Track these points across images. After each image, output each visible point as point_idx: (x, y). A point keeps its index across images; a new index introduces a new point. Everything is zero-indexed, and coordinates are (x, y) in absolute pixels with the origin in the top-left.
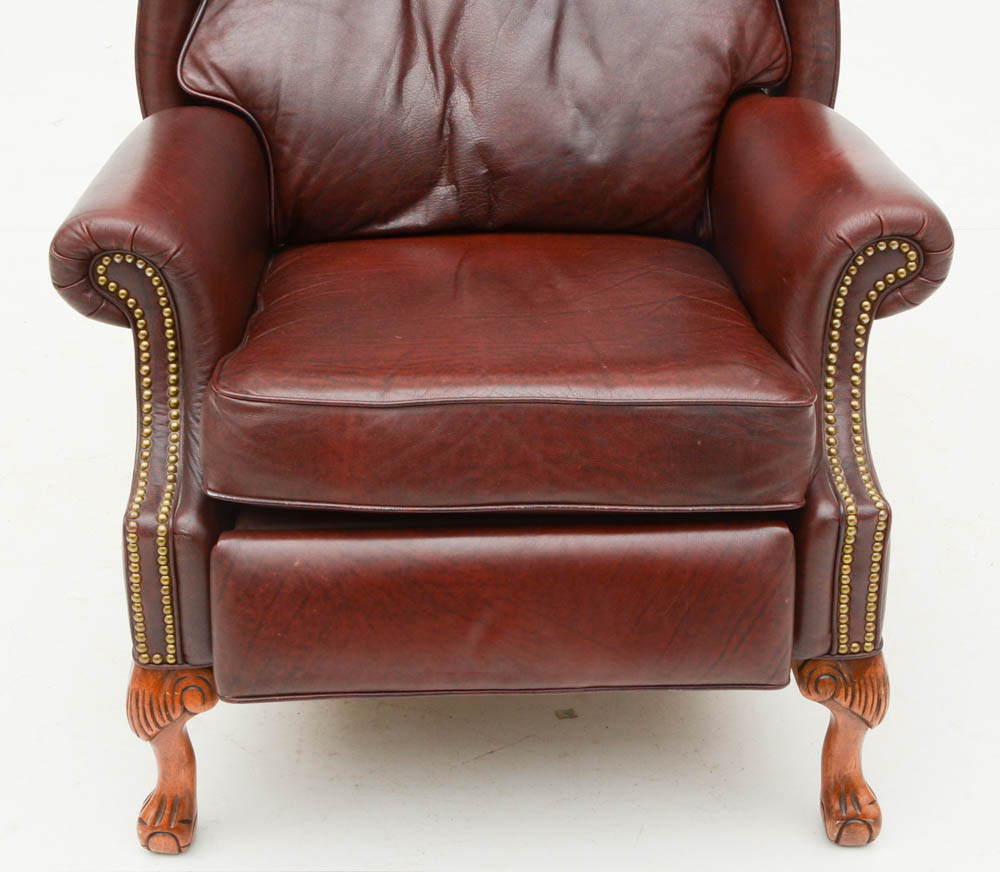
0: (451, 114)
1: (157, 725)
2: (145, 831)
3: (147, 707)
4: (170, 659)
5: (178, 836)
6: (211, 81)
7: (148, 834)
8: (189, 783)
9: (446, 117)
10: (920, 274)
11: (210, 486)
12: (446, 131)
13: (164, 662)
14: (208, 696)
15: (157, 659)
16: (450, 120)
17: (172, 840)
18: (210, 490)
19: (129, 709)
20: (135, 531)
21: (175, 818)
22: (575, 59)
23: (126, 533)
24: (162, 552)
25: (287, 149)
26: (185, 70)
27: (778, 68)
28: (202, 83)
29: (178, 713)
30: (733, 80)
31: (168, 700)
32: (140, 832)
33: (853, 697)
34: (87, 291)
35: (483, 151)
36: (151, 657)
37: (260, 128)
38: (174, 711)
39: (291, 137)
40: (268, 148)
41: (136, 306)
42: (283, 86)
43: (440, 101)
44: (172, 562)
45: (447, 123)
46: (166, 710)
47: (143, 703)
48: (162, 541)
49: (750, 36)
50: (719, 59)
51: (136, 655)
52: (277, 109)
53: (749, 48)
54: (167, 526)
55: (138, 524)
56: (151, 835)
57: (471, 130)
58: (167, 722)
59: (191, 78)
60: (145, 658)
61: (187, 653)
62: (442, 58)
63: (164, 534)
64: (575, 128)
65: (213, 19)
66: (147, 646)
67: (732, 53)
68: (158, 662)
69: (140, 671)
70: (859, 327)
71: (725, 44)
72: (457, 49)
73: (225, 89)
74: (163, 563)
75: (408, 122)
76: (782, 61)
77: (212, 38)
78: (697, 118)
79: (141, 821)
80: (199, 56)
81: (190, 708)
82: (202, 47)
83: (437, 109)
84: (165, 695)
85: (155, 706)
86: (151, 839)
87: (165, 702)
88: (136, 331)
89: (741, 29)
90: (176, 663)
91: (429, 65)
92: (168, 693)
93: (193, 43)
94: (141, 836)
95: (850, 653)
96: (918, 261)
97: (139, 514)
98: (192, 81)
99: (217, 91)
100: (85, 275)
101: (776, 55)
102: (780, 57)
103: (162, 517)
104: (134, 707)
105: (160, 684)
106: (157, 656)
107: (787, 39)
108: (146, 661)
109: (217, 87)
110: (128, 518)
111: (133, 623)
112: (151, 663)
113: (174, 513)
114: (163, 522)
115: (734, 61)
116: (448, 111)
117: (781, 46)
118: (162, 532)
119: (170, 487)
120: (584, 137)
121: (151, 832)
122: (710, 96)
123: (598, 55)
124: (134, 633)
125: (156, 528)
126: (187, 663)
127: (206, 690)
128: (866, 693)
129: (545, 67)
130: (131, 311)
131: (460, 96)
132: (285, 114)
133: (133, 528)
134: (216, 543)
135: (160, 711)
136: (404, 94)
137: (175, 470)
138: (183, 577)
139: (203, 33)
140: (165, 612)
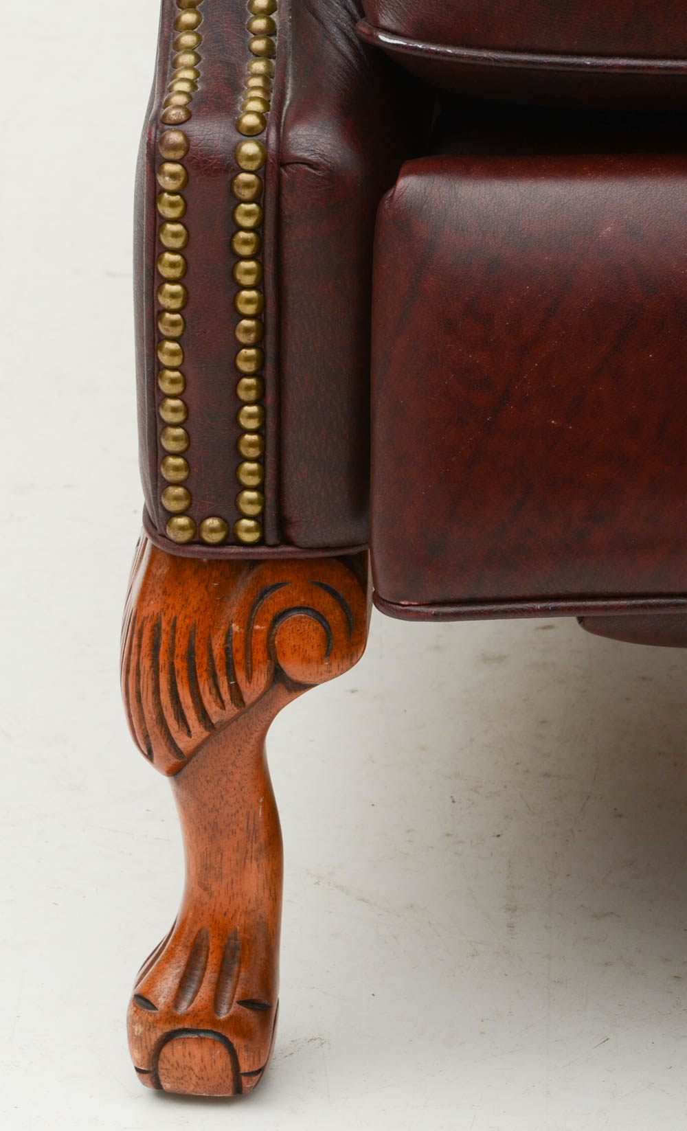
1: (204, 716)
2: (150, 1027)
3: (179, 664)
4: (247, 530)
5: (236, 1042)
7: (158, 1034)
8: (267, 903)
11: (386, 21)
13: (231, 539)
14: (340, 635)
15: (213, 530)
17: (220, 1052)
18: (387, 31)
19: (130, 670)
20: (179, 154)
21: (227, 995)
23: (153, 158)
24: (246, 215)
29: (261, 679)
31: (237, 644)
32: (139, 1029)
36: (196, 525)
38: (249, 678)
44: (269, 249)
46: (231, 675)
47: (171, 651)
48: (247, 185)
51: (156, 521)
54: (264, 146)
55: (187, 138)
56: (168, 1038)
58: (231, 710)
60: (182, 528)
61: (292, 512)
63: (253, 165)
66: (189, 495)
68: (217, 537)
69: (163, 570)
74: (246, 250)
79: (142, 1001)
81: (293, 669)
84: (228, 633)
85: (201, 661)
86: (167, 1050)
87: (227, 651)
90: (261, 542)
92: (235, 627)
94: (135, 1040)
97: (189, 116)
103: (250, 120)
104: (146, 664)
105: (219, 597)
106: (213, 522)
108: (185, 536)
110: (158, 123)
111: (153, 428)
112: (197, 540)
113: (274, 116)
114: (251, 133)
118: (251, 158)
119: (259, 66)
121: (168, 1028)
124: (154, 454)
125: (236, 149)
126: (286, 540)
127: (335, 616)
133: (175, 147)
134: (393, 183)
135: (214, 677)
137: (270, 31)
138: (295, 285)
140: (243, 395)
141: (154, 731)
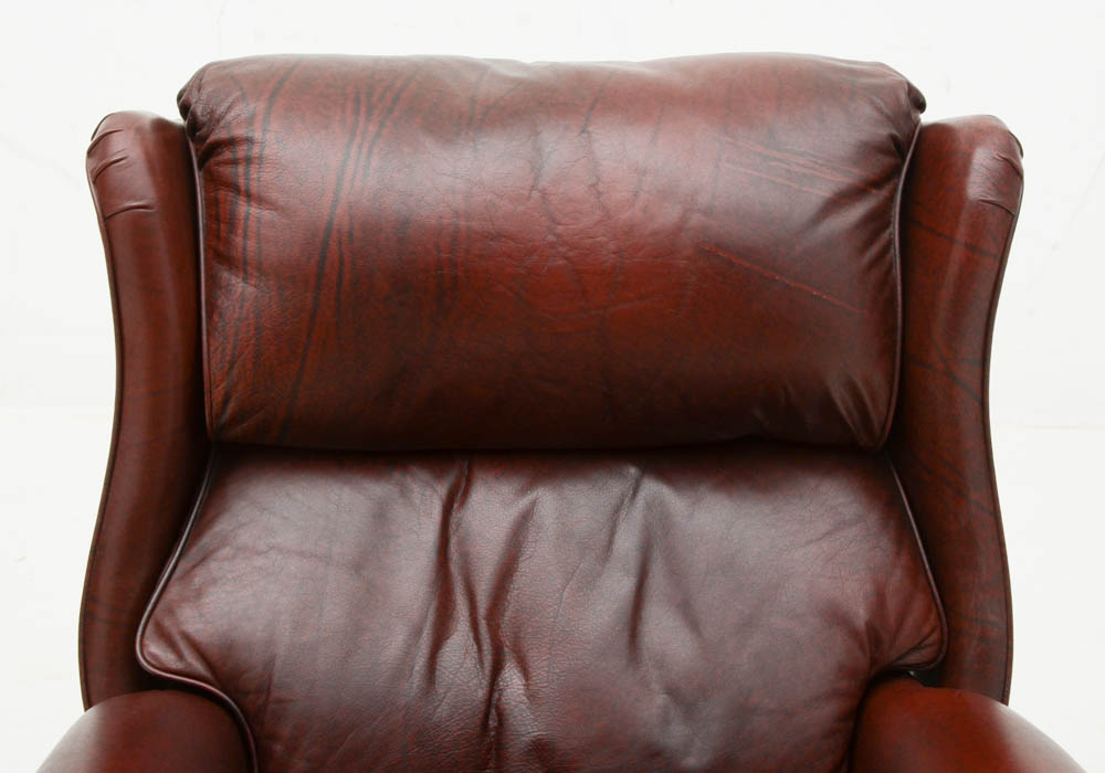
0: (499, 699)
6: (180, 656)
9: (492, 703)
12: (492, 723)
16: (497, 708)
22: (664, 630)
25: (278, 748)
26: (146, 642)
27: (930, 645)
28: (168, 658)
30: (873, 662)
35: (540, 749)
37: (243, 720)
39: (286, 730)
40: (253, 746)
42: (278, 663)
43: (485, 682)
45: (493, 711)
49: (893, 604)
50: (854, 633)
52: (269, 693)
53: (892, 620)
57: (526, 722)
59: (153, 652)
62: (489, 625)
64: (665, 721)
65: (188, 573)
67: (870, 626)
71: (861, 614)
72: (508, 614)
73: (199, 667)
75: (443, 711)
76: (934, 637)
77: (184, 600)
78: (827, 712)
80: (167, 623)
82: (171, 611)
83: (481, 693)
89: (880, 598)
91: (471, 635)
93: (160, 606)
98: (154, 656)
99: (188, 670)
101: (926, 629)
102: (932, 631)
107: (941, 609)
109: (190, 665)
115: (873, 637)
116: (496, 695)
117: (933, 616)
120: (676, 734)
122: (843, 684)
123: (694, 624)
129: (624, 639)
131: (512, 679)
132: (280, 701)
136: (437, 673)
139: (174, 592)
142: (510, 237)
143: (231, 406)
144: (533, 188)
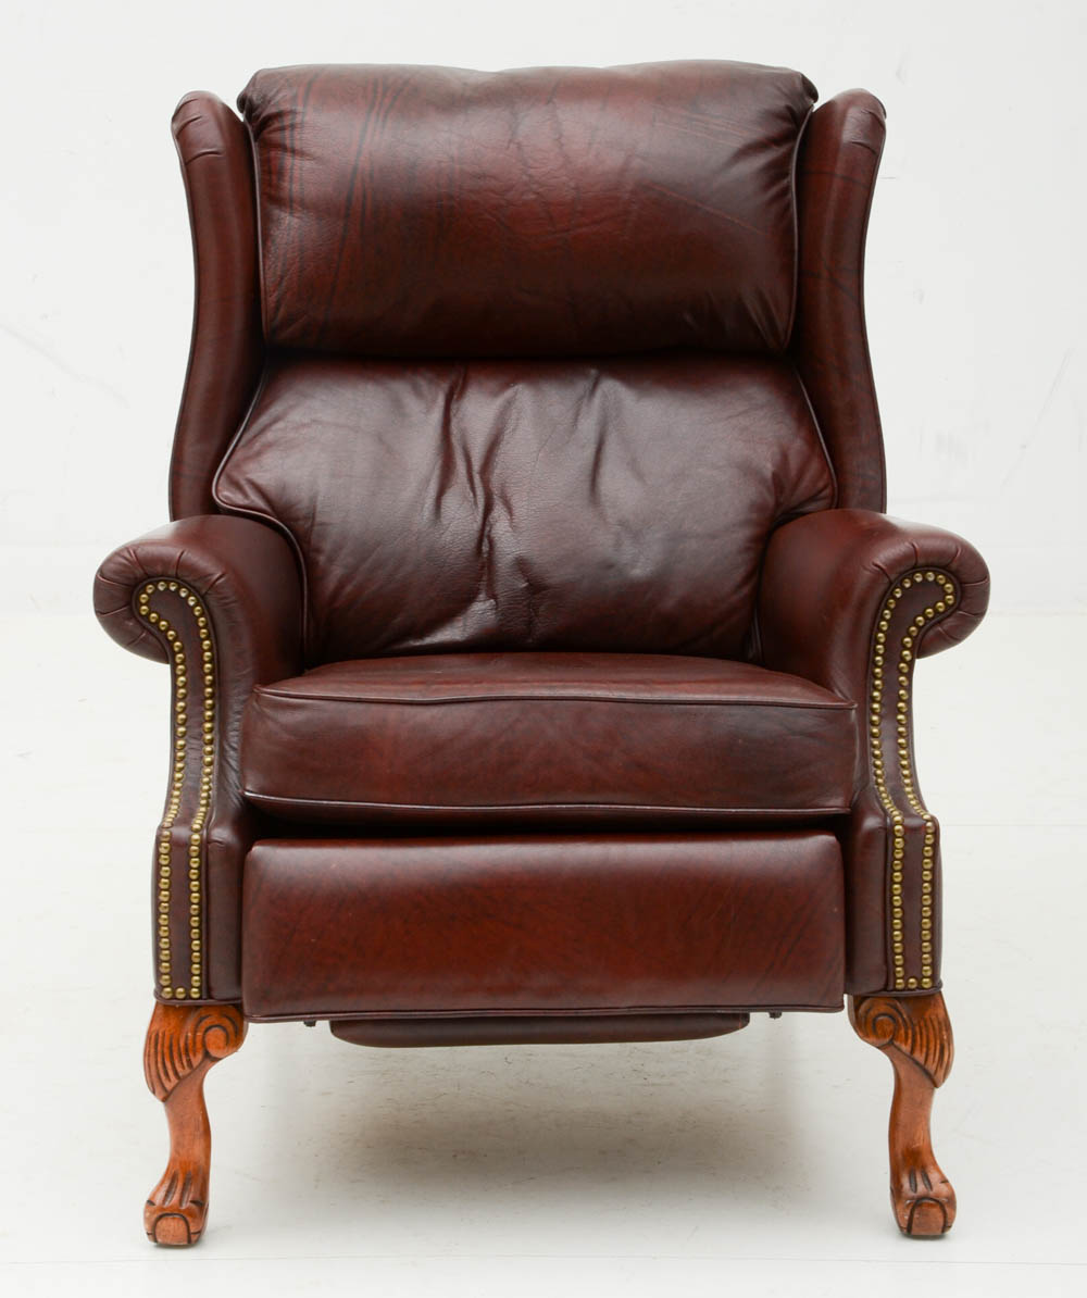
0: (490, 531)
1: (176, 1073)
2: (152, 1213)
3: (166, 1051)
4: (195, 993)
5: (189, 1219)
6: (246, 495)
7: (156, 1216)
8: (202, 1156)
9: (484, 534)
10: (958, 608)
11: (248, 788)
12: (485, 548)
13: (188, 997)
14: (232, 1037)
15: (181, 993)
16: (489, 537)
17: (182, 1223)
18: (248, 791)
19: (147, 1054)
20: (167, 839)
21: (185, 1199)
22: (617, 484)
23: (158, 843)
24: (195, 862)
25: (322, 559)
26: (220, 488)
27: (824, 499)
28: (238, 499)
29: (200, 1057)
30: (778, 504)
31: (190, 1041)
32: (148, 1214)
33: (914, 1041)
34: (129, 619)
35: (521, 565)
36: (174, 992)
37: (294, 540)
38: (195, 1055)
39: (327, 546)
40: (302, 560)
41: (176, 639)
42: (320, 498)
43: (479, 518)
44: (203, 876)
45: (486, 541)
46: (187, 1055)
47: (163, 1046)
48: (195, 851)
49: (794, 463)
50: (763, 481)
51: (158, 993)
52: (314, 518)
53: (793, 472)
54: (201, 836)
55: (171, 833)
56: (160, 1217)
57: (509, 542)
58: (188, 1070)
59: (224, 494)
60: (168, 993)
61: (213, 984)
62: (481, 478)
63: (197, 843)
64: (618, 545)
65: (251, 441)
66: (171, 979)
67: (775, 475)
68: (182, 996)
69: (160, 1011)
70: (902, 665)
71: (768, 469)
72: (497, 471)
73: (261, 503)
74: (194, 877)
75: (447, 537)
76: (827, 492)
77: (248, 459)
78: (742, 535)
79: (150, 1202)
80: (237, 475)
81: (213, 1053)
82: (238, 466)
83: (476, 526)
84: (187, 1037)
85: (175, 1049)
86: (159, 1223)
87: (186, 1044)
88: (174, 666)
89: (785, 456)
90: (200, 998)
91: (468, 486)
92: (189, 1034)
93: (229, 465)
94: (146, 1219)
95: (906, 989)
96: (954, 593)
97: (173, 825)
98: (227, 497)
99: (252, 505)
100: (128, 603)
101: (821, 484)
102: (825, 487)
103: (197, 826)
104: (152, 1050)
105: (184, 1021)
106: (180, 990)
107: (832, 471)
108: (169, 996)
109: (253, 501)
110: (161, 828)
111: (157, 950)
112: (174, 998)
113: (207, 825)
114: (197, 831)
115: (779, 482)
116: (488, 529)
117: (826, 476)
118: (196, 840)
119: (203, 809)
120: (628, 551)
121: (160, 1213)
122: (754, 516)
123: (640, 476)
124: (158, 962)
125: (190, 838)
126: (210, 997)
127: (231, 1029)
128: (928, 1037)
129: (586, 486)
130: (170, 644)
131: (499, 511)
132: (322, 524)
133: (166, 837)
134: (250, 849)
135: (181, 1060)
136: (442, 510)
137: (209, 797)
138: (214, 891)
139: (239, 455)
140: (193, 936)
141: (155, 1079)
142: (494, 177)
143: (282, 312)
144: (510, 141)
